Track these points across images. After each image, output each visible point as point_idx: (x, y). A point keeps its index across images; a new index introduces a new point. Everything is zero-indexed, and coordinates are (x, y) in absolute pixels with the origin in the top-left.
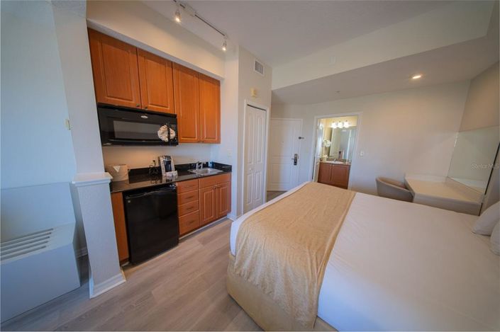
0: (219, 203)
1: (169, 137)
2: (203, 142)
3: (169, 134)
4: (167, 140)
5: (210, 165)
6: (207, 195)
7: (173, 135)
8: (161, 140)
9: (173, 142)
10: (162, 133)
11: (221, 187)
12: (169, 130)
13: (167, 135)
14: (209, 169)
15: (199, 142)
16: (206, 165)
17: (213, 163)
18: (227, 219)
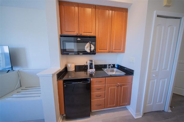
0: (120, 96)
1: (90, 50)
2: (112, 52)
3: (90, 48)
4: (89, 51)
5: (116, 66)
6: (111, 89)
7: (93, 48)
8: (86, 51)
9: (93, 53)
10: (87, 48)
11: (124, 85)
12: (90, 46)
13: (89, 49)
14: (115, 69)
15: (109, 52)
16: (114, 66)
17: (118, 66)
18: (127, 109)
